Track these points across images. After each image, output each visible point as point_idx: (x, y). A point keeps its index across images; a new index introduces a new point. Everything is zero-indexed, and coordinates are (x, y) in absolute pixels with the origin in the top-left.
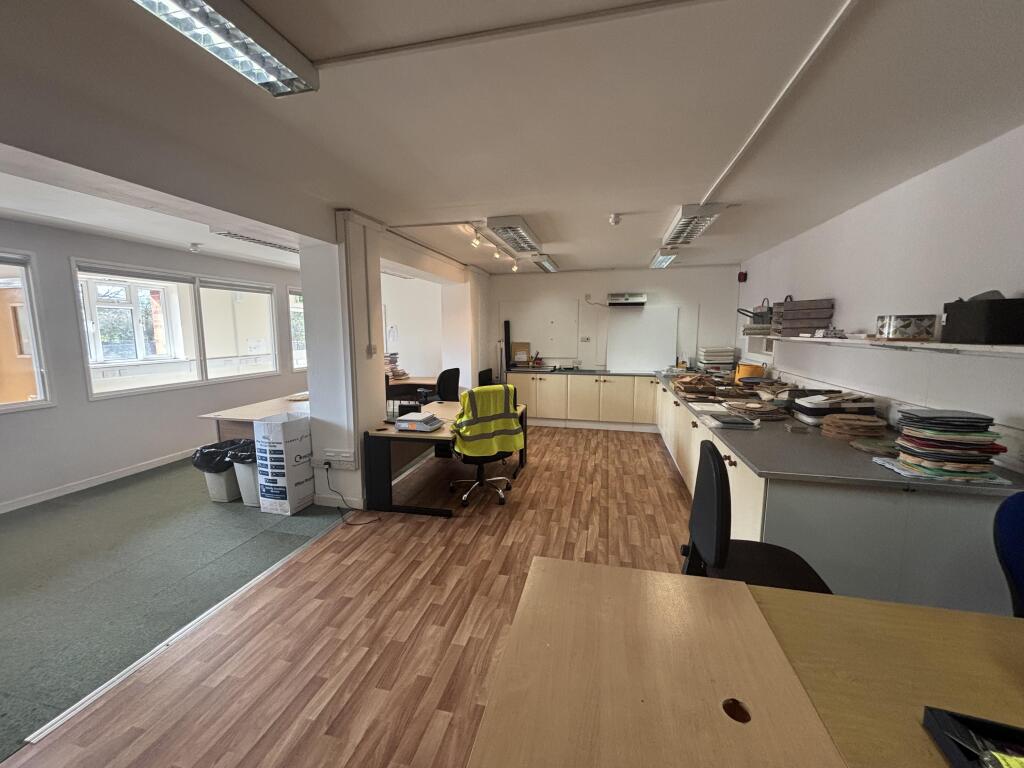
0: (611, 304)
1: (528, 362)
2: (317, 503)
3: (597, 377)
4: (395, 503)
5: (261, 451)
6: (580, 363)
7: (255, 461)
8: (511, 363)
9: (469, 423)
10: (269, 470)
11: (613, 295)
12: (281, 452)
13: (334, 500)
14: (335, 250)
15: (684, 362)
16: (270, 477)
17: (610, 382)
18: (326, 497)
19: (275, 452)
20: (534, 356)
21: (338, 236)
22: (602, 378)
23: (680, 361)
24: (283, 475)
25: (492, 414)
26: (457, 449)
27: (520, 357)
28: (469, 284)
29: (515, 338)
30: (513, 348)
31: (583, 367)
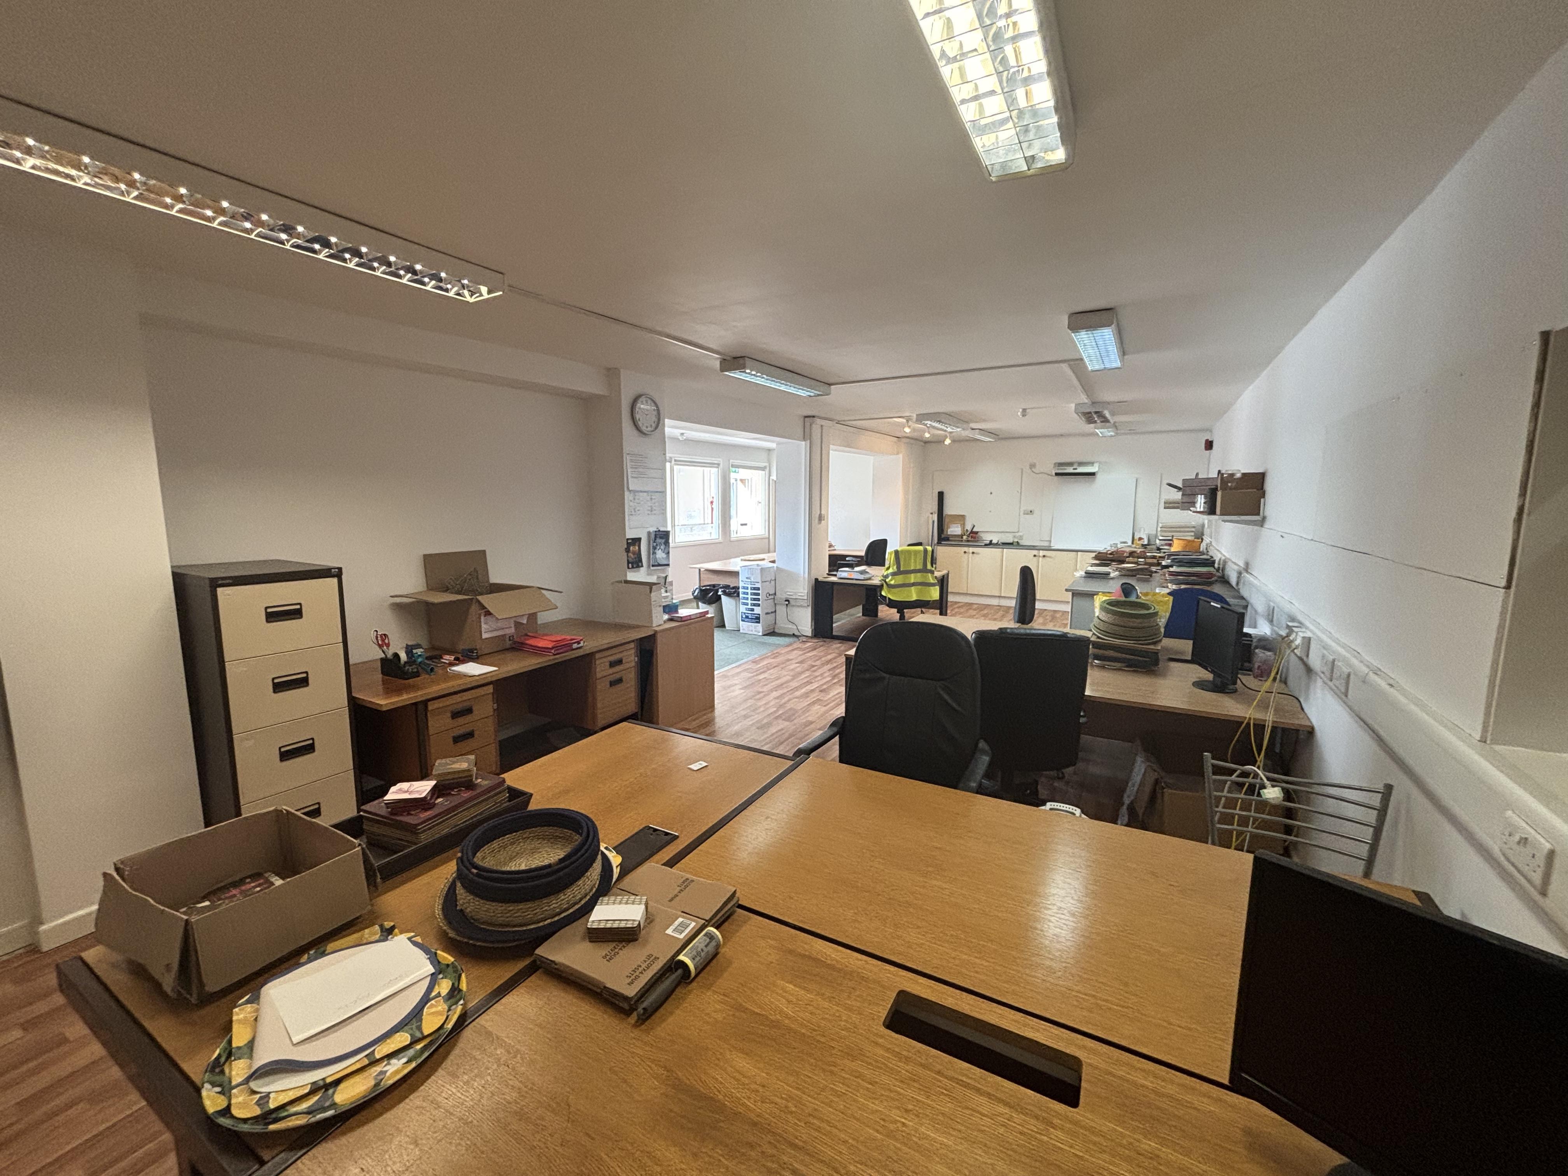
0: (1057, 474)
1: (962, 536)
2: (776, 631)
3: (1035, 552)
4: (834, 633)
5: (744, 588)
6: (1021, 537)
7: (738, 595)
8: (943, 536)
9: (894, 574)
10: (749, 602)
11: (1061, 464)
12: (758, 589)
13: (791, 629)
14: (803, 445)
15: (1140, 539)
16: (749, 607)
17: (1050, 557)
18: (783, 625)
19: (755, 589)
20: (969, 529)
21: (806, 435)
22: (1042, 553)
23: (1136, 537)
24: (759, 605)
25: (912, 568)
26: (883, 593)
27: (954, 530)
28: (901, 456)
29: (948, 510)
30: (946, 521)
31: (1023, 542)
